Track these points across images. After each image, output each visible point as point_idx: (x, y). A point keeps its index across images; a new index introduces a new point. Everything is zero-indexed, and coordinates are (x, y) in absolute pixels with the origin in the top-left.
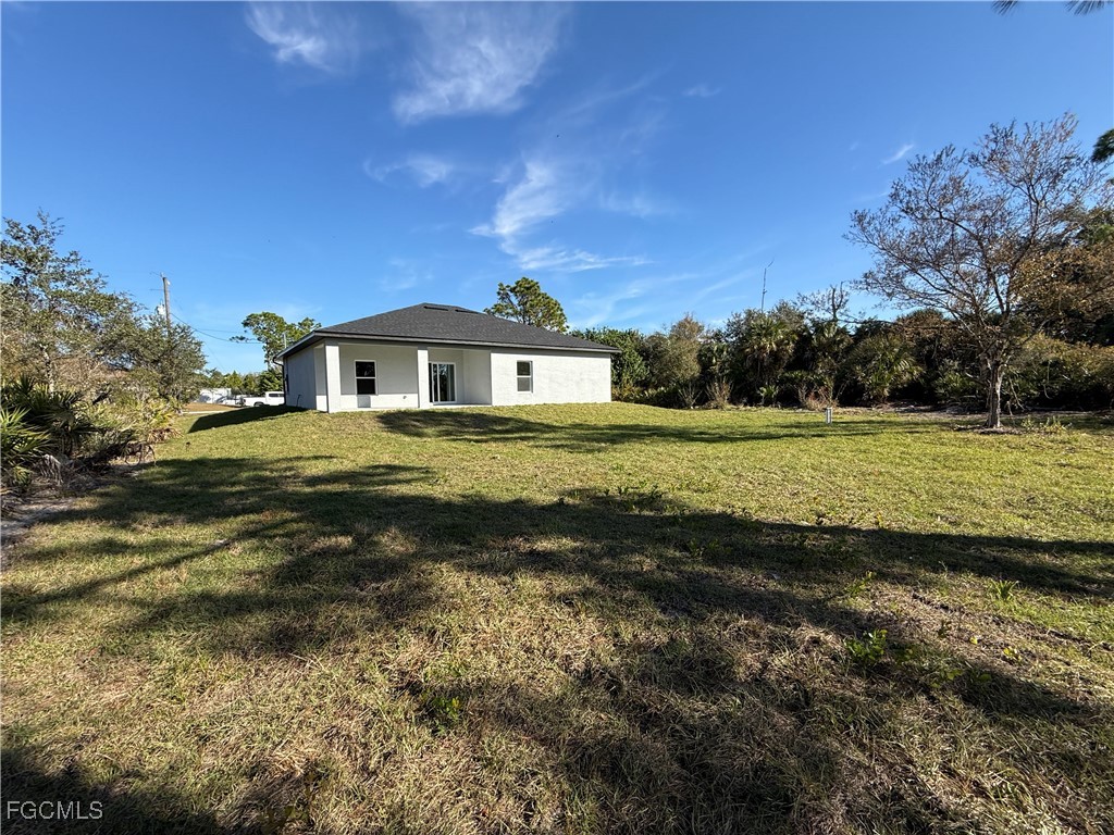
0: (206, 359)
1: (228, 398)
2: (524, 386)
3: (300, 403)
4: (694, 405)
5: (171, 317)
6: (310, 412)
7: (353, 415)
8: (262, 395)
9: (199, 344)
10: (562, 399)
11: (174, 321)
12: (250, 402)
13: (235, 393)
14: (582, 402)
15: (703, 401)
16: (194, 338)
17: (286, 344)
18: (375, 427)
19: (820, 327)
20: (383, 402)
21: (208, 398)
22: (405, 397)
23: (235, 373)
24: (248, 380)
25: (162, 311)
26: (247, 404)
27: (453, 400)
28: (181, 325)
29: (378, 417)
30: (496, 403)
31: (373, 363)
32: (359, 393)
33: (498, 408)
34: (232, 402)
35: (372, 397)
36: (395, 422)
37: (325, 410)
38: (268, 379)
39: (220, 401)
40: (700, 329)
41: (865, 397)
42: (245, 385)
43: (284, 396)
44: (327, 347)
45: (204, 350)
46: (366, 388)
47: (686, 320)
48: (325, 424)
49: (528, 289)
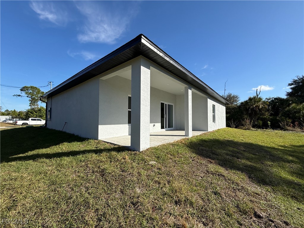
10: (220, 126)
12: (20, 123)
22: (154, 125)
23: (15, 110)
26: (18, 123)
27: (172, 127)
30: (209, 129)
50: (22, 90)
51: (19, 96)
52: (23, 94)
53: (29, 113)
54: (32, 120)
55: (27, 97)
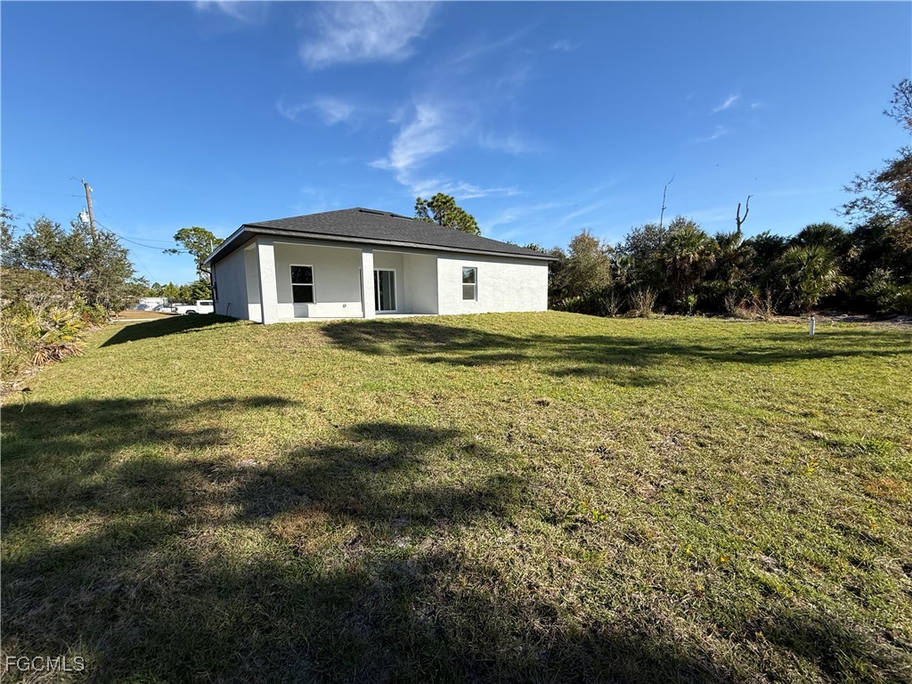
0: (133, 267)
1: (165, 306)
2: (469, 294)
3: (229, 314)
4: (616, 314)
5: (94, 224)
6: (242, 322)
7: (293, 326)
8: (194, 304)
9: (124, 252)
10: (504, 308)
11: (98, 228)
12: (182, 310)
13: (171, 302)
14: (523, 311)
15: (625, 310)
16: (120, 246)
17: (213, 249)
18: (320, 342)
19: (724, 241)
20: (325, 311)
21: (146, 306)
22: (344, 306)
23: (171, 284)
24: (182, 291)
25: (85, 218)
26: (179, 312)
27: (393, 309)
28: (105, 232)
29: (323, 329)
30: (442, 312)
31: (309, 270)
32: (295, 301)
33: (447, 318)
34: (168, 310)
35: (310, 306)
36: (341, 333)
37: (260, 321)
38: (200, 289)
39: (157, 309)
40: (596, 244)
41: (792, 305)
42: (181, 295)
43: (214, 304)
44: (260, 246)
45: (130, 258)
46: (303, 295)
47: (583, 235)
48: (260, 338)
49: (445, 203)
50: (177, 238)
51: (174, 251)
52: (181, 245)
53: (198, 290)
54: (202, 304)
55: (190, 252)
